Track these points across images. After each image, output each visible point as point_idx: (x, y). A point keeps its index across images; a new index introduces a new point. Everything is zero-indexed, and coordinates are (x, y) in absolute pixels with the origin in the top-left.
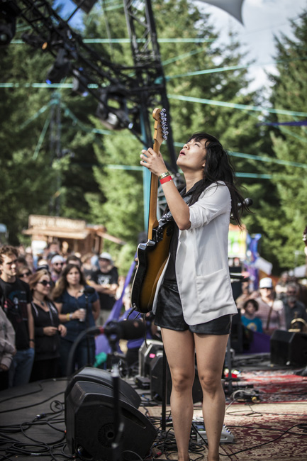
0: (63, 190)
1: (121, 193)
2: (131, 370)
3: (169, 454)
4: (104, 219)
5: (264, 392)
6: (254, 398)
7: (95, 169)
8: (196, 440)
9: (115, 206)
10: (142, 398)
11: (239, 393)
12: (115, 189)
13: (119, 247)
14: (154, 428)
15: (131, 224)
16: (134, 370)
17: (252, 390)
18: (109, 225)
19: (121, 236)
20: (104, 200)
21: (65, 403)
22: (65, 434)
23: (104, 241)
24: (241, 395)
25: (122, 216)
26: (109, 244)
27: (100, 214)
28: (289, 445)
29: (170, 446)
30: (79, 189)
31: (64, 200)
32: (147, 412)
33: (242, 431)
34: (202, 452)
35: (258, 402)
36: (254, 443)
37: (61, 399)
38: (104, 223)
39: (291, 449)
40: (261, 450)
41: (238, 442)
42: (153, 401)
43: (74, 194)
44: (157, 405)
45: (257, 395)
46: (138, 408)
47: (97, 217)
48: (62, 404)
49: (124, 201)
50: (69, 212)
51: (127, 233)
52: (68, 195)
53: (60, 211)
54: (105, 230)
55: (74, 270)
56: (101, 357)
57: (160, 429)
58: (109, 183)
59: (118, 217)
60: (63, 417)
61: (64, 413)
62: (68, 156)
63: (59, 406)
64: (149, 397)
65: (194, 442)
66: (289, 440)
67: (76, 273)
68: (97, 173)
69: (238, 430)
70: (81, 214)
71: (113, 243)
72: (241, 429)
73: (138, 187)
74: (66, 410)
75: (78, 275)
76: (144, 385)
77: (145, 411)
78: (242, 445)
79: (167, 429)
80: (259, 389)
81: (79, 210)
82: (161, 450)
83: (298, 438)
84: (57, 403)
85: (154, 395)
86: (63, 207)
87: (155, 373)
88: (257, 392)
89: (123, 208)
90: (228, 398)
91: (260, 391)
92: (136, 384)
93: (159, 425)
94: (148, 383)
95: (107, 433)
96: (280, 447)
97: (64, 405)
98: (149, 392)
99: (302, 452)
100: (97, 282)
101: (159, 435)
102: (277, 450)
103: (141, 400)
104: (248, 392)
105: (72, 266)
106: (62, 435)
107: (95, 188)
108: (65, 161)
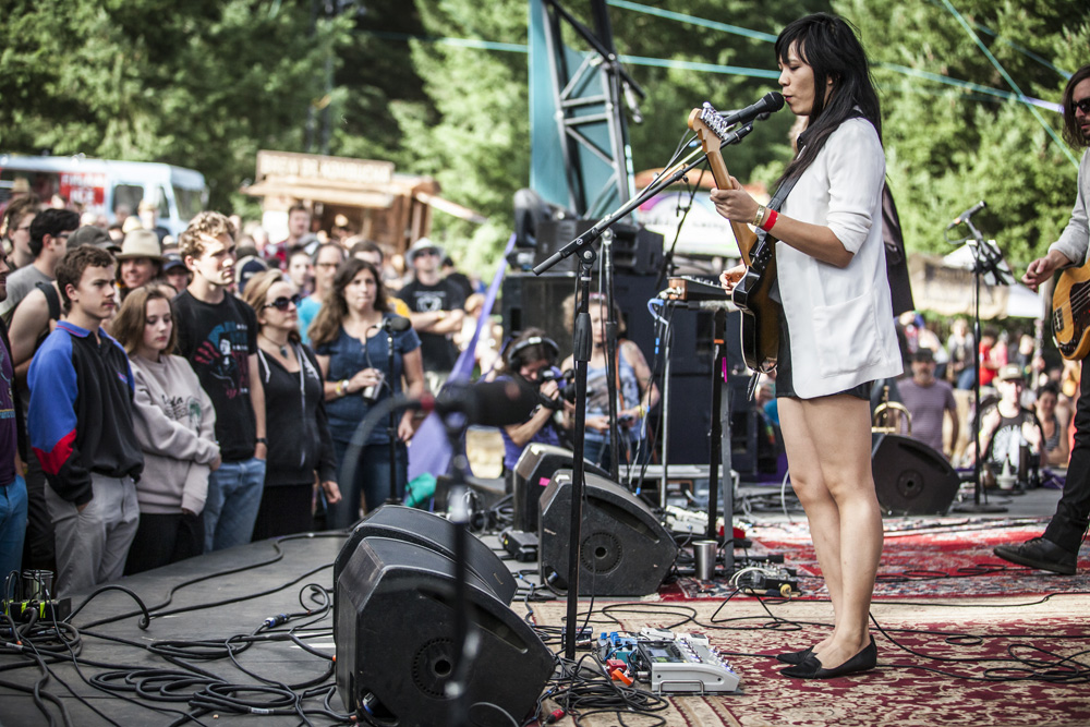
0: (340, 94)
1: (476, 101)
2: (494, 513)
3: (582, 717)
4: (435, 163)
5: (809, 573)
6: (785, 587)
7: (414, 43)
8: (649, 684)
9: (461, 132)
10: (520, 582)
11: (750, 573)
12: (463, 93)
13: (469, 229)
14: (547, 652)
15: (496, 174)
16: (499, 516)
17: (780, 566)
18: (445, 177)
19: (474, 204)
20: (435, 118)
21: (335, 591)
22: (334, 663)
23: (432, 214)
24: (755, 579)
25: (476, 155)
26: (446, 220)
27: (424, 151)
28: (869, 701)
29: (584, 697)
30: (376, 92)
31: (340, 116)
32: (531, 614)
33: (756, 666)
34: (662, 714)
35: (795, 596)
36: (786, 694)
37: (326, 580)
38: (434, 171)
39: (874, 710)
40: (803, 711)
41: (748, 690)
42: (545, 588)
43: (364, 102)
44: (554, 599)
45: (792, 579)
46: (509, 604)
47: (417, 157)
48: (328, 591)
49: (482, 121)
50: (352, 143)
51: (489, 196)
52: (351, 104)
53: (331, 143)
54: (436, 189)
55: (364, 275)
56: (423, 484)
57: (562, 655)
58: (449, 76)
59: (468, 157)
60: (329, 623)
61: (331, 613)
62: (351, 12)
63: (319, 598)
64: (536, 580)
65: (643, 688)
66: (868, 689)
67: (368, 281)
68: (419, 55)
69: (748, 662)
70: (379, 150)
71: (455, 219)
72: (755, 661)
73: (514, 89)
74: (335, 607)
75: (373, 288)
76: (523, 550)
77: (527, 612)
78: (757, 698)
79: (578, 655)
80: (797, 565)
81: (375, 139)
82: (564, 705)
83: (891, 685)
84: (316, 590)
85: (547, 576)
86: (339, 133)
87: (550, 521)
88: (793, 573)
89: (479, 137)
90: (724, 587)
91: (799, 570)
92: (505, 548)
93: (558, 648)
94: (535, 547)
95: (433, 663)
96: (847, 705)
97: (331, 595)
98: (535, 566)
99: (901, 718)
100: (414, 308)
101: (559, 669)
102: (840, 713)
103: (515, 586)
104: (771, 572)
105: (361, 265)
106: (325, 666)
107: (414, 89)
108: (345, 21)
